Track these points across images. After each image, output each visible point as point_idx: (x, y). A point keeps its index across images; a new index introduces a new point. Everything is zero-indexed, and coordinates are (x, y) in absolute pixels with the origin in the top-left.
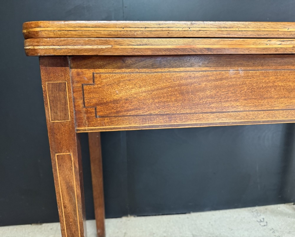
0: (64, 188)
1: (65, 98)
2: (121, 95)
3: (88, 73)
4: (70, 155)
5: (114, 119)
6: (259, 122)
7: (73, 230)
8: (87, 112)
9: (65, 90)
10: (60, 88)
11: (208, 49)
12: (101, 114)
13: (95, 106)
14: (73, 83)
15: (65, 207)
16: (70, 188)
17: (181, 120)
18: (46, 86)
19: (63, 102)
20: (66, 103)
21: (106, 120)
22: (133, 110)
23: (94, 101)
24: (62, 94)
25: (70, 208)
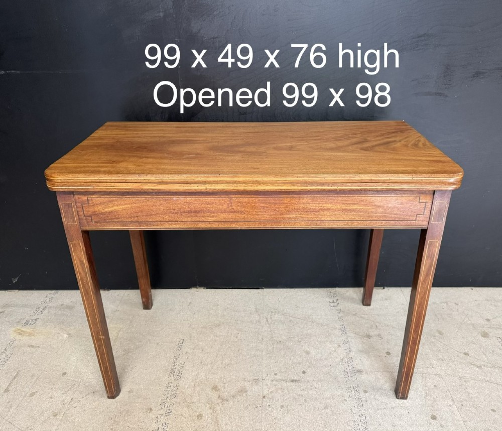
0: (78, 262)
1: (72, 211)
2: (105, 210)
3: (84, 198)
4: (79, 243)
5: (103, 224)
6: (199, 228)
7: (87, 288)
8: (86, 219)
9: (72, 207)
10: (69, 206)
11: (152, 189)
12: (95, 220)
13: (90, 216)
14: (76, 203)
15: (80, 273)
16: (82, 262)
17: (147, 225)
18: (61, 205)
19: (71, 213)
20: (73, 214)
21: (99, 224)
22: (115, 219)
23: (90, 213)
24: (70, 210)
25: (83, 274)
